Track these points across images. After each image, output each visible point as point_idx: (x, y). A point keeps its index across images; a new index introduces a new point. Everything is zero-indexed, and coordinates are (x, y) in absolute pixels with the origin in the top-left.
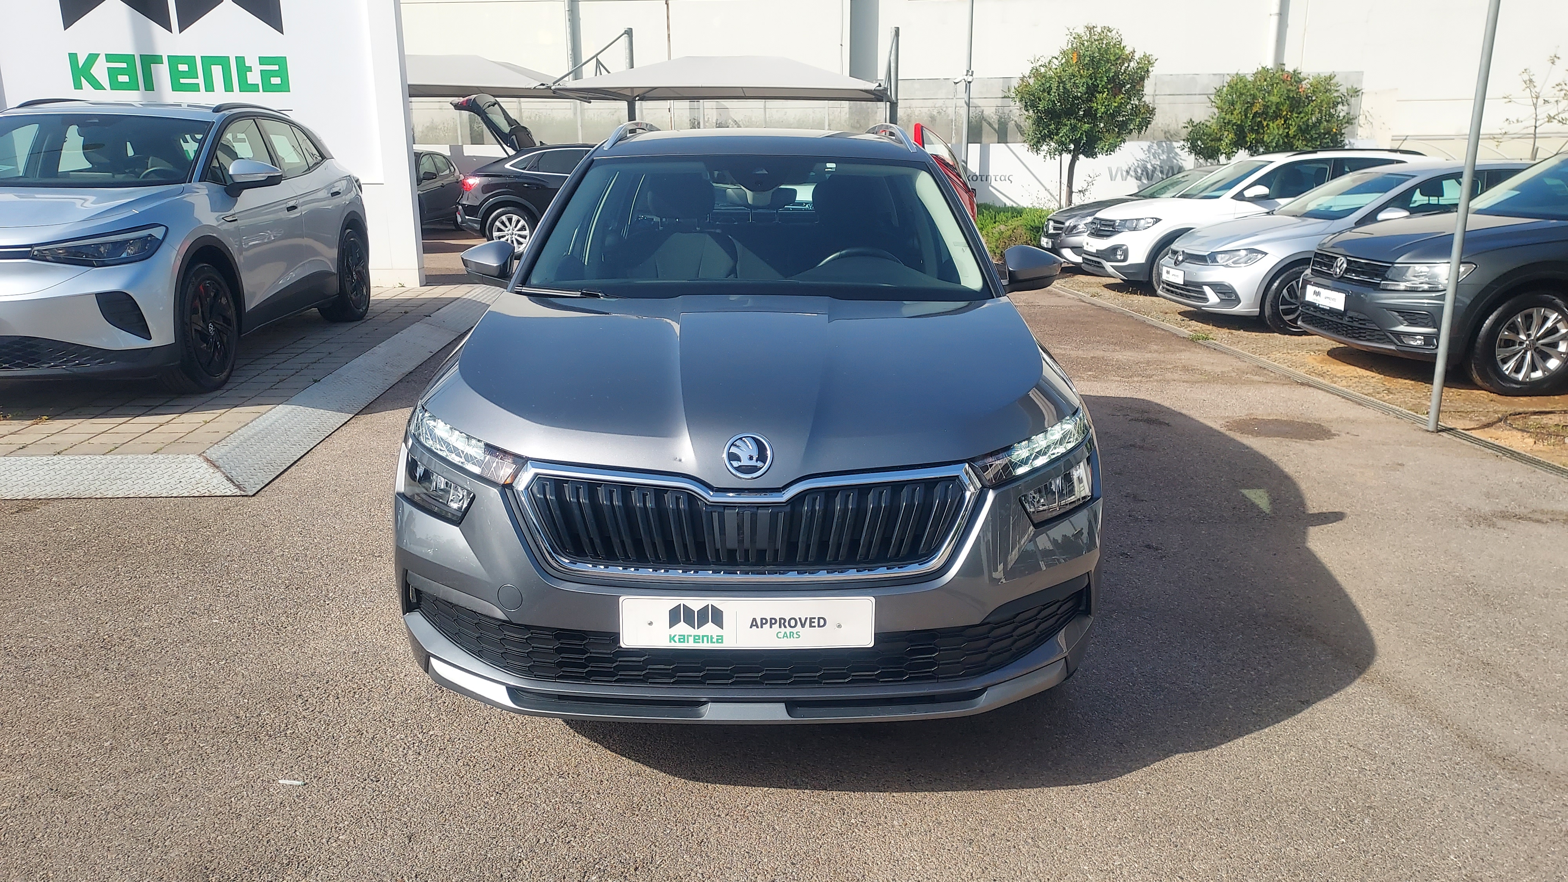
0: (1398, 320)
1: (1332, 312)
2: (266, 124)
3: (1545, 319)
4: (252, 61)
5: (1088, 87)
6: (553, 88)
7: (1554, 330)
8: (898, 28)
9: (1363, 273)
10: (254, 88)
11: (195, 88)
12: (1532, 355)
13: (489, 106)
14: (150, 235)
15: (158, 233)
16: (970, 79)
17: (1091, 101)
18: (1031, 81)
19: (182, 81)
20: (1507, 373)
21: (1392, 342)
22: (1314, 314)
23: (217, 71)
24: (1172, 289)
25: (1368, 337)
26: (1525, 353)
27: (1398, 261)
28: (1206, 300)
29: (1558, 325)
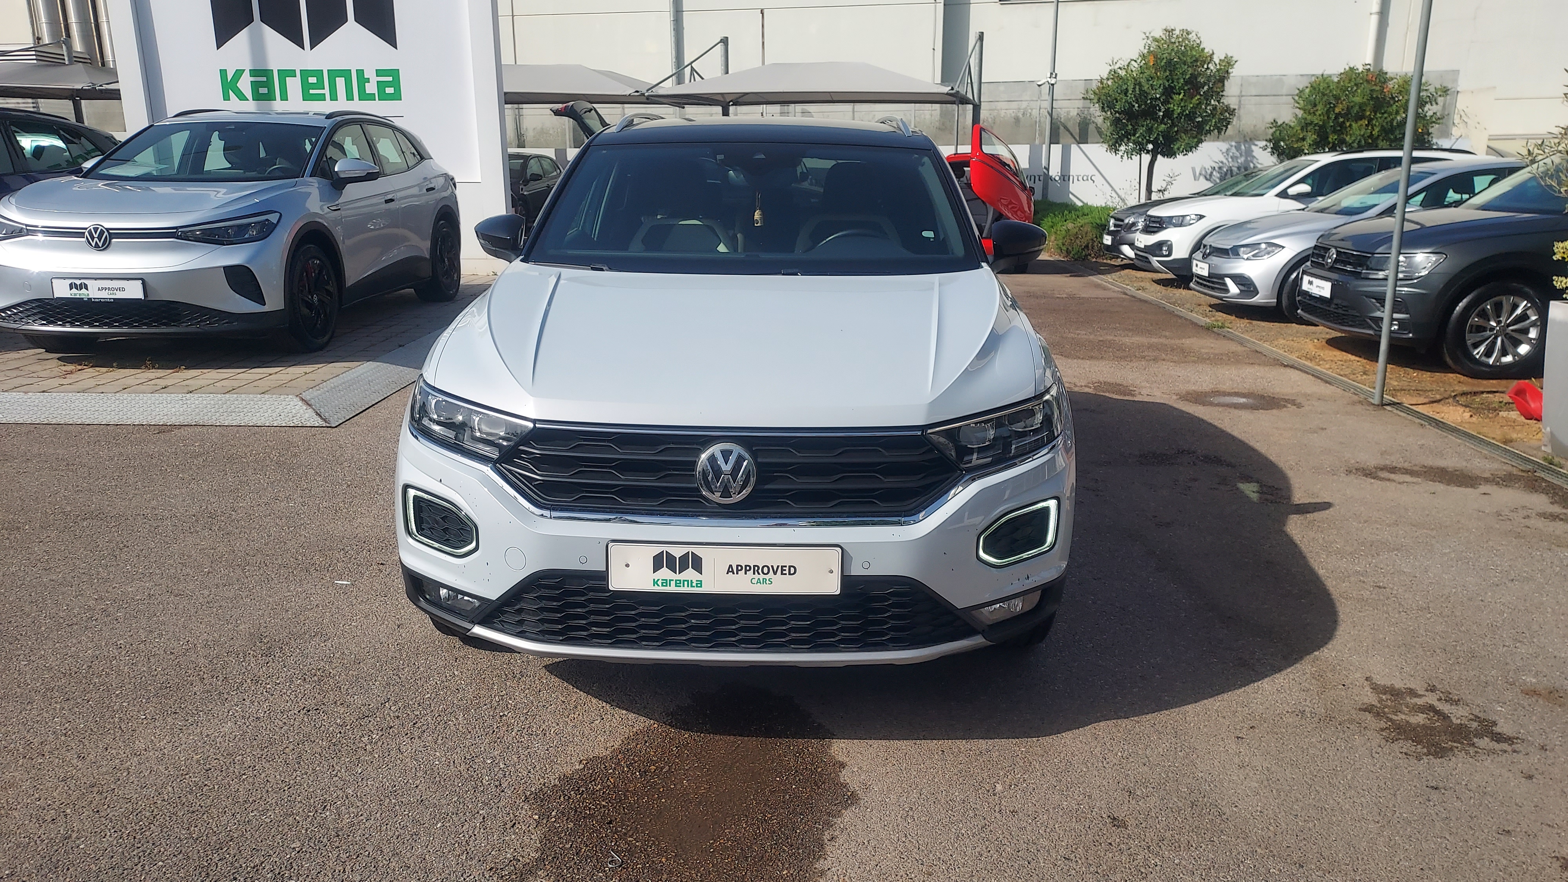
0: (1375, 305)
1: (1321, 299)
2: (371, 129)
3: (1515, 307)
4: (370, 74)
5: (1165, 88)
6: (646, 94)
7: (1524, 317)
8: (982, 33)
9: (1350, 264)
10: (371, 97)
11: (322, 98)
12: (1502, 341)
13: (585, 112)
14: (267, 220)
15: (273, 218)
16: (1053, 81)
17: (1169, 103)
18: (1110, 83)
19: (311, 92)
20: (1477, 357)
21: (1370, 328)
22: (1309, 302)
23: (340, 82)
24: (1201, 281)
25: (1350, 323)
26: (1496, 338)
27: (1378, 251)
28: (1227, 291)
29: (1528, 312)
